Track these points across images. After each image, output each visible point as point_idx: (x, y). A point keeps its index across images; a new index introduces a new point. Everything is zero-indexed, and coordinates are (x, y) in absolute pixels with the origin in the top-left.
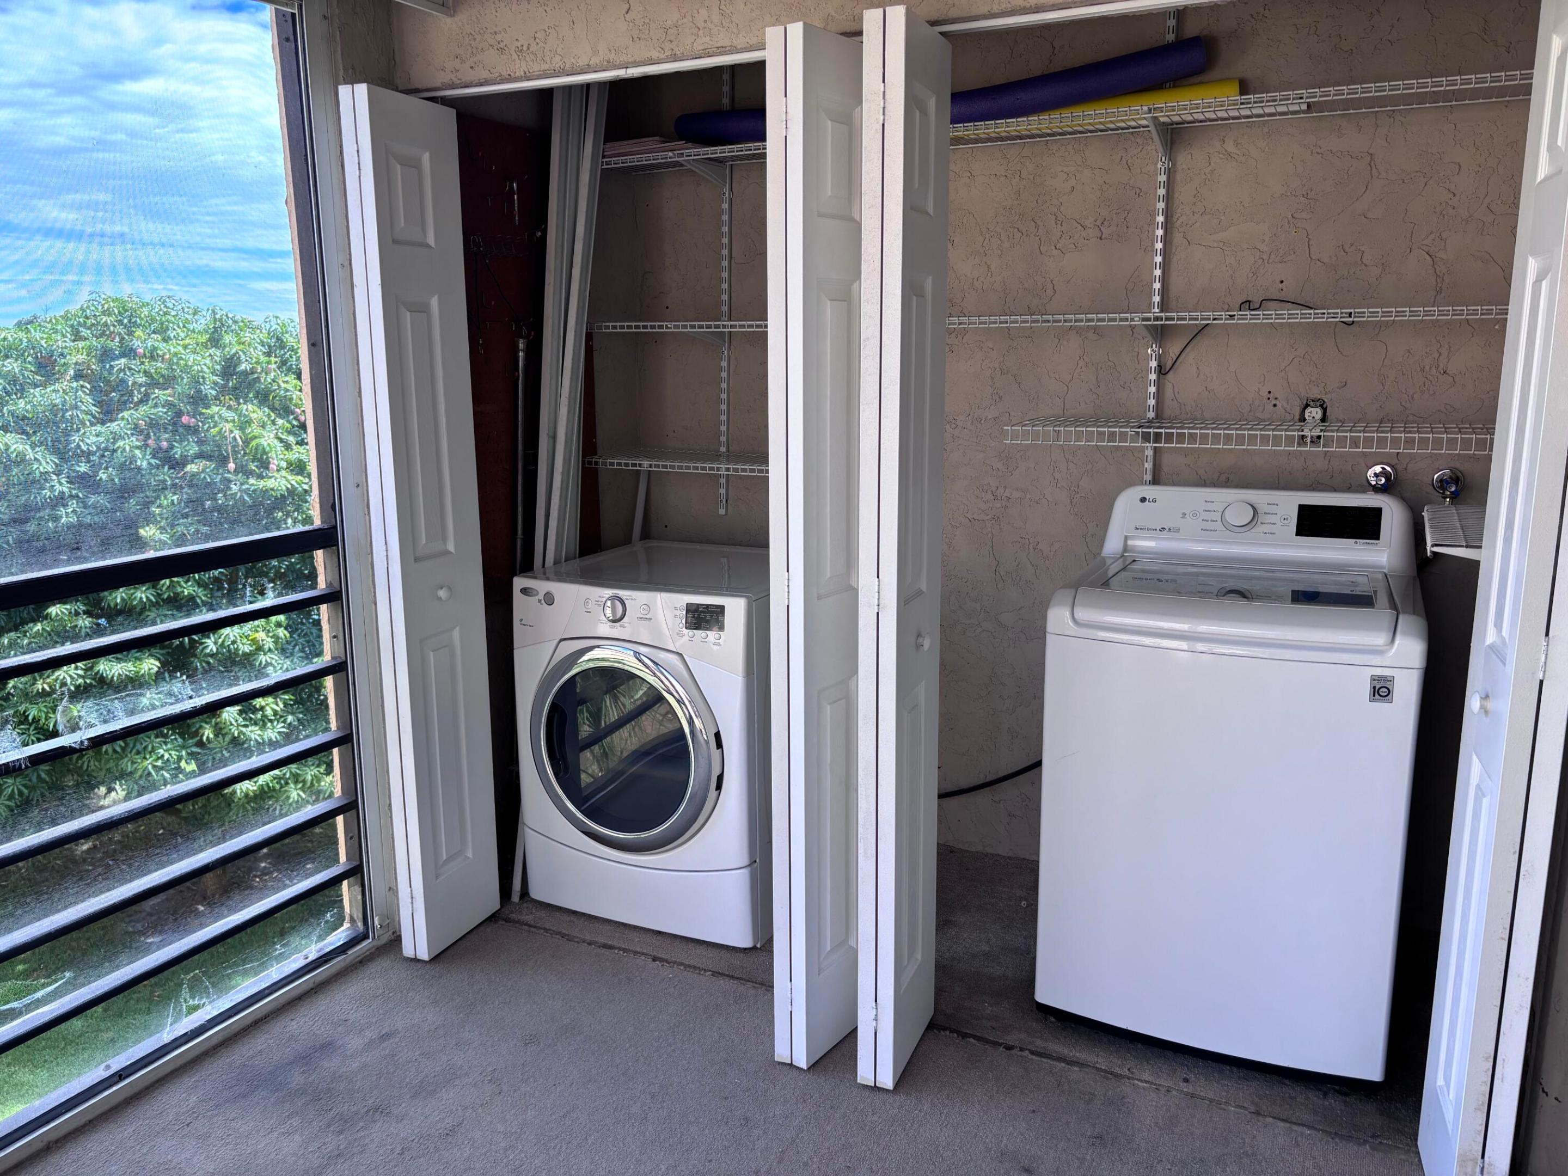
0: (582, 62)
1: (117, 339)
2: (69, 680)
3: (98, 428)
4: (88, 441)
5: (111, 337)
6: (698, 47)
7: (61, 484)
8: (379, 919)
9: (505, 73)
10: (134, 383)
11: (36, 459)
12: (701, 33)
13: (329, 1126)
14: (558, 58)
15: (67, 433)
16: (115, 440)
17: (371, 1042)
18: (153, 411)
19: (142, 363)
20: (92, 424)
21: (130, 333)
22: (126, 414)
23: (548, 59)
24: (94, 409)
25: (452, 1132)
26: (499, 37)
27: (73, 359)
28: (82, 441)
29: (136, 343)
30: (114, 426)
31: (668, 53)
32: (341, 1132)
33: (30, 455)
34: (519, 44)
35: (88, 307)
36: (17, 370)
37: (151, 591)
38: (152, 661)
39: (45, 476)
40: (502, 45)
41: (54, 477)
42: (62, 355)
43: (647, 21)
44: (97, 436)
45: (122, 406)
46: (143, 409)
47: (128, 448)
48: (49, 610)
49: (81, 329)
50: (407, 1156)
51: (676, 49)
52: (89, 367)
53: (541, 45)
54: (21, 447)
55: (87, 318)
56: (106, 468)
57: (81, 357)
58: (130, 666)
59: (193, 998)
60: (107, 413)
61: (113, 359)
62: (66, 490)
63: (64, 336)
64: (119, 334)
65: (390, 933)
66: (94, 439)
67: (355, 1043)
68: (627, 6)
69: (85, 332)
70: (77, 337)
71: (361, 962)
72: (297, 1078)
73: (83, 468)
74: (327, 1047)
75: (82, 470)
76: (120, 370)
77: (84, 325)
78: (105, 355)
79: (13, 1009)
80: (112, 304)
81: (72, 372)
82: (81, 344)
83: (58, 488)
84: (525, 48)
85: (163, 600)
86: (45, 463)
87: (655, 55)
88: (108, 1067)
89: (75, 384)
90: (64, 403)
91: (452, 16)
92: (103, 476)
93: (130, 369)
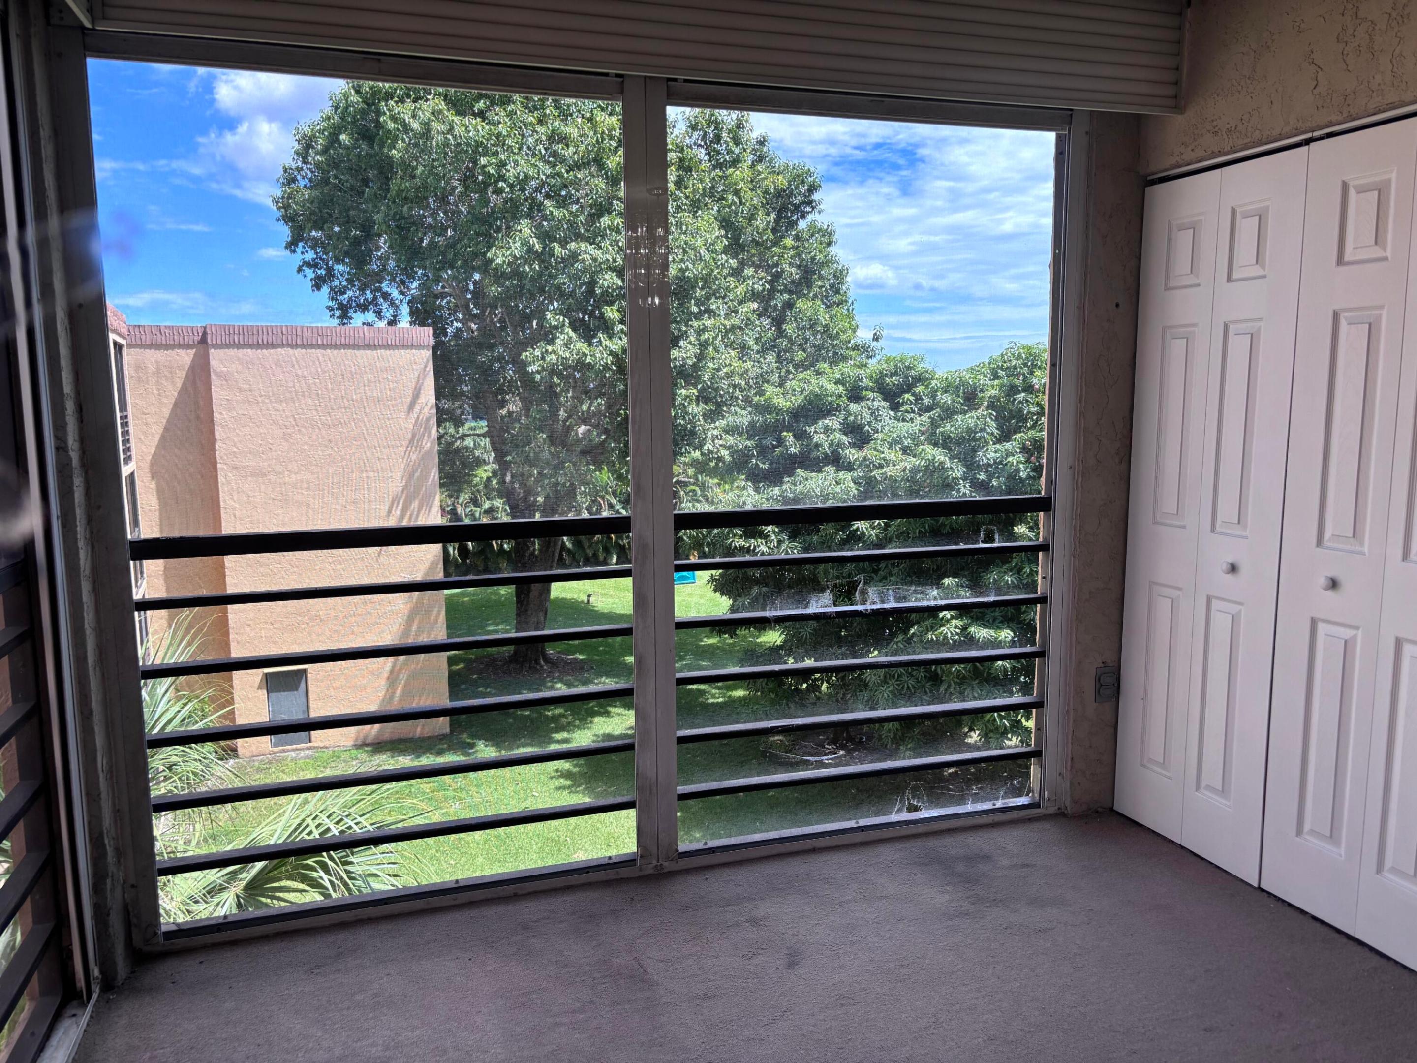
0: (1275, 133)
1: (1021, 378)
2: (949, 635)
3: (998, 446)
4: (988, 456)
5: (1017, 376)
6: (1372, 106)
7: (965, 486)
8: (1049, 794)
9: (1216, 150)
10: (1029, 412)
11: (951, 468)
12: (1375, 94)
13: (968, 898)
14: (1257, 132)
15: (974, 451)
16: (1007, 455)
17: (1015, 865)
18: (1038, 434)
19: (1037, 396)
20: (994, 444)
21: (1031, 373)
22: (1018, 436)
23: (1249, 134)
24: (996, 432)
25: (1045, 930)
26: (1215, 123)
27: (988, 394)
28: (985, 456)
29: (1035, 381)
30: (1008, 445)
31: (1345, 115)
32: (973, 904)
33: (948, 465)
34: (1228, 126)
35: (1007, 354)
36: (949, 402)
37: (1015, 576)
38: (1008, 631)
39: (955, 481)
40: (1216, 129)
41: (961, 482)
42: (982, 391)
43: (1331, 91)
44: (996, 452)
45: (1017, 430)
46: (1031, 433)
47: (1015, 462)
48: (944, 581)
49: (999, 371)
50: (1009, 931)
51: (1352, 111)
52: (999, 400)
53: (1246, 124)
54: (942, 458)
55: (1005, 362)
56: (998, 478)
57: (993, 392)
58: (992, 632)
59: (913, 798)
60: (1005, 437)
61: (1016, 394)
62: (968, 492)
63: (985, 376)
64: (1024, 374)
65: (1056, 808)
66: (993, 455)
67: (1005, 862)
68: (1315, 83)
69: (1001, 373)
70: (996, 377)
71: (1029, 819)
72: (961, 867)
73: (982, 476)
74: (986, 858)
75: (981, 477)
76: (1020, 402)
77: (1001, 368)
78: (1012, 390)
79: (809, 761)
80: (1022, 351)
81: (986, 404)
82: (996, 382)
83: (963, 490)
84: (1233, 129)
85: (1023, 584)
86: (957, 471)
87: (1334, 118)
88: (857, 823)
89: (985, 413)
90: (976, 425)
91: (1182, 113)
92: (995, 483)
93: (1027, 401)
